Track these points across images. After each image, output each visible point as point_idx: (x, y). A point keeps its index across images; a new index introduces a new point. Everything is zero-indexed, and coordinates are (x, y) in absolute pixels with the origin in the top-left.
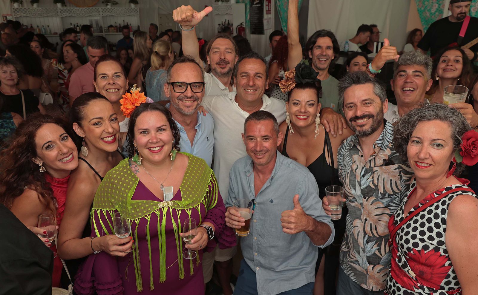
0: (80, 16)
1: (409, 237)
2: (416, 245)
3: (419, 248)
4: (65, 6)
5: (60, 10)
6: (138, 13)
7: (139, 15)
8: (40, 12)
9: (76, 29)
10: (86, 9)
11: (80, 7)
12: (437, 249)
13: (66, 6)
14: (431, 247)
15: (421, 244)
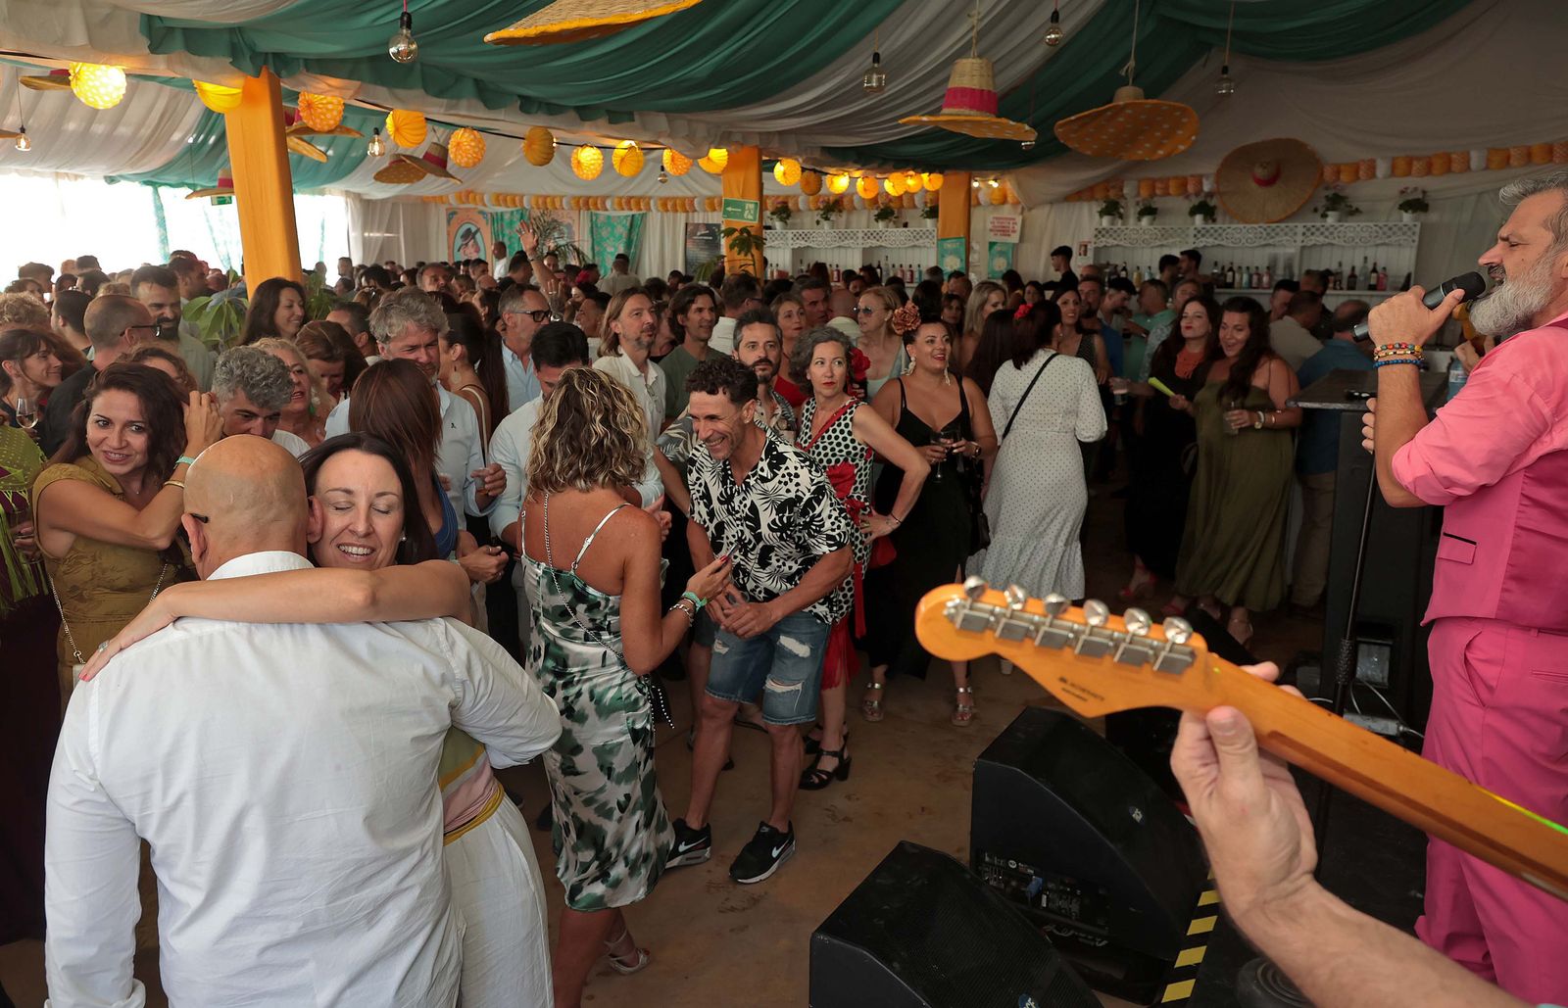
0: (1240, 245)
1: (822, 456)
2: (829, 461)
3: (833, 463)
4: (1210, 221)
5: (1195, 232)
6: (1416, 238)
7: (1416, 243)
8: (1147, 237)
9: (1226, 276)
10: (1260, 227)
11: (1246, 223)
12: (846, 460)
13: (1214, 221)
14: (842, 459)
15: (833, 459)
